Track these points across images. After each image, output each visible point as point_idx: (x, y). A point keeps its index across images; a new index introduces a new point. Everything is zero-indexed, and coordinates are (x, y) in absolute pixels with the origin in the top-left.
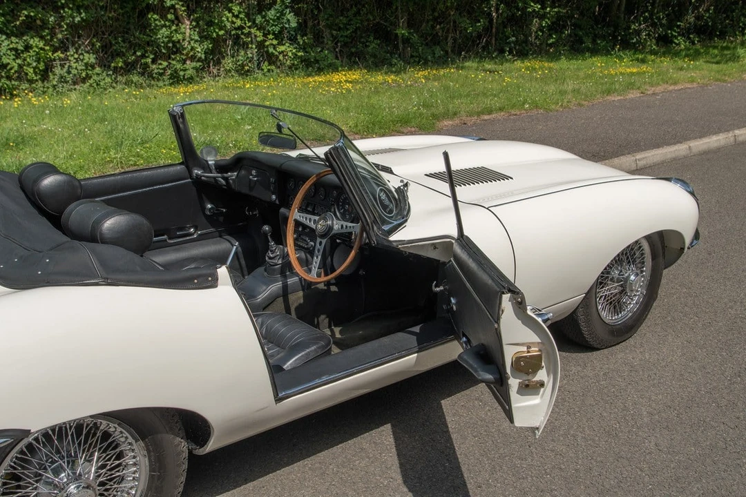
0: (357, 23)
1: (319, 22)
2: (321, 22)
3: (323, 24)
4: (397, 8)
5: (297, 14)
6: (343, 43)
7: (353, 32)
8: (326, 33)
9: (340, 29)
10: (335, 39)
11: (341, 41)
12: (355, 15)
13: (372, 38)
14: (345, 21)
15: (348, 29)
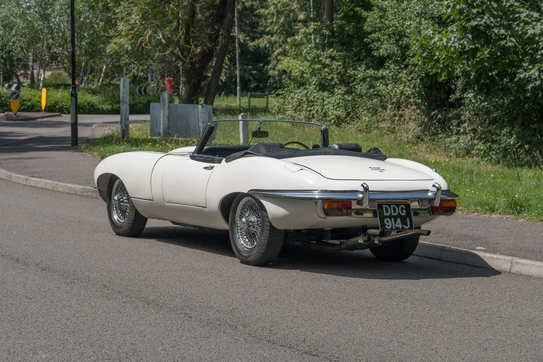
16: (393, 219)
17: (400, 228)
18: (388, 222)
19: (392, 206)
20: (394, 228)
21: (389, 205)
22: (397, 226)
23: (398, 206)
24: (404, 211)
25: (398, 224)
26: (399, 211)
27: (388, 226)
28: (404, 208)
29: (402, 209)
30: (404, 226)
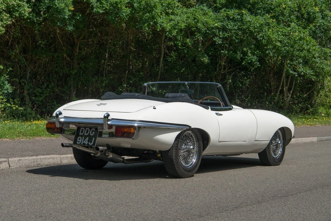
0: (47, 93)
1: (24, 91)
2: (25, 91)
3: (26, 92)
4: (71, 85)
5: (12, 85)
6: (38, 105)
7: (44, 98)
8: (27, 98)
9: (36, 96)
10: (33, 102)
11: (37, 104)
12: (46, 88)
13: (56, 103)
14: (40, 91)
15: (41, 97)
16: (83, 138)
17: (86, 144)
18: (80, 139)
19: (87, 129)
20: (82, 144)
21: (85, 128)
22: (84, 142)
23: (90, 129)
24: (94, 133)
25: (86, 141)
26: (90, 133)
27: (79, 142)
28: (94, 130)
29: (93, 131)
30: (89, 143)
